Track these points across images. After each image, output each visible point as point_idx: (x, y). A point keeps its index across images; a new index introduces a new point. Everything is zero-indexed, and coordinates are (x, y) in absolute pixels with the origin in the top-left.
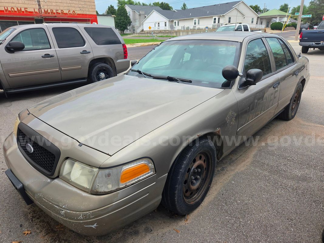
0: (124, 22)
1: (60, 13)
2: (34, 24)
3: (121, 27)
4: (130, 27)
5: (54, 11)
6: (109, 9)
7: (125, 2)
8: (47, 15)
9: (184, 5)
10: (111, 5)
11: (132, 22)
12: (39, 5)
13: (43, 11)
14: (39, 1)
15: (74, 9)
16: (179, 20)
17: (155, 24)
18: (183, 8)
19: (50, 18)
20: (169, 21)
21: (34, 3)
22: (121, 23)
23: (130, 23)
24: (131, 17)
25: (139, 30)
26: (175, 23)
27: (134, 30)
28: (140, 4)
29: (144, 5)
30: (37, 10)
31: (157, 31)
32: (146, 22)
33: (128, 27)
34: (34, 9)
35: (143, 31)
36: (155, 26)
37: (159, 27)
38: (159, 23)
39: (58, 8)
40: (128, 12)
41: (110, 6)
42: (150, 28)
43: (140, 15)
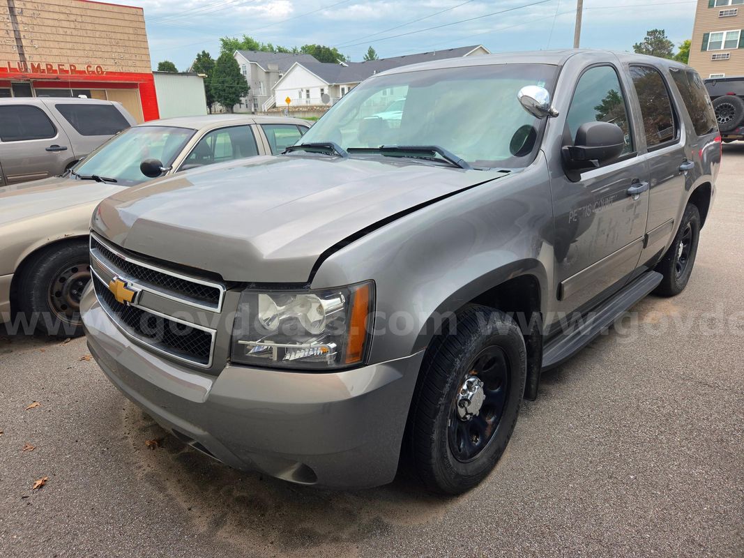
0: (232, 87)
1: (67, 72)
2: (11, 97)
3: (226, 99)
4: (246, 98)
5: (55, 67)
6: (199, 59)
7: (238, 44)
8: (39, 75)
9: (371, 52)
10: (204, 52)
11: (251, 87)
12: (22, 54)
13: (29, 67)
14: (22, 47)
15: (99, 62)
16: (351, 84)
17: (300, 93)
18: (367, 58)
19: (47, 82)
20: (329, 86)
21: (9, 49)
22: (224, 90)
23: (245, 90)
24: (248, 78)
25: (266, 106)
26: (343, 90)
27: (256, 105)
28: (272, 48)
29: (281, 50)
30: (14, 65)
31: (303, 107)
32: (280, 87)
33: (242, 99)
34: (9, 63)
35: (274, 106)
36: (300, 97)
37: (308, 100)
38: (308, 91)
39: (64, 60)
40: (240, 67)
41: (201, 54)
42: (288, 100)
43: (267, 73)
